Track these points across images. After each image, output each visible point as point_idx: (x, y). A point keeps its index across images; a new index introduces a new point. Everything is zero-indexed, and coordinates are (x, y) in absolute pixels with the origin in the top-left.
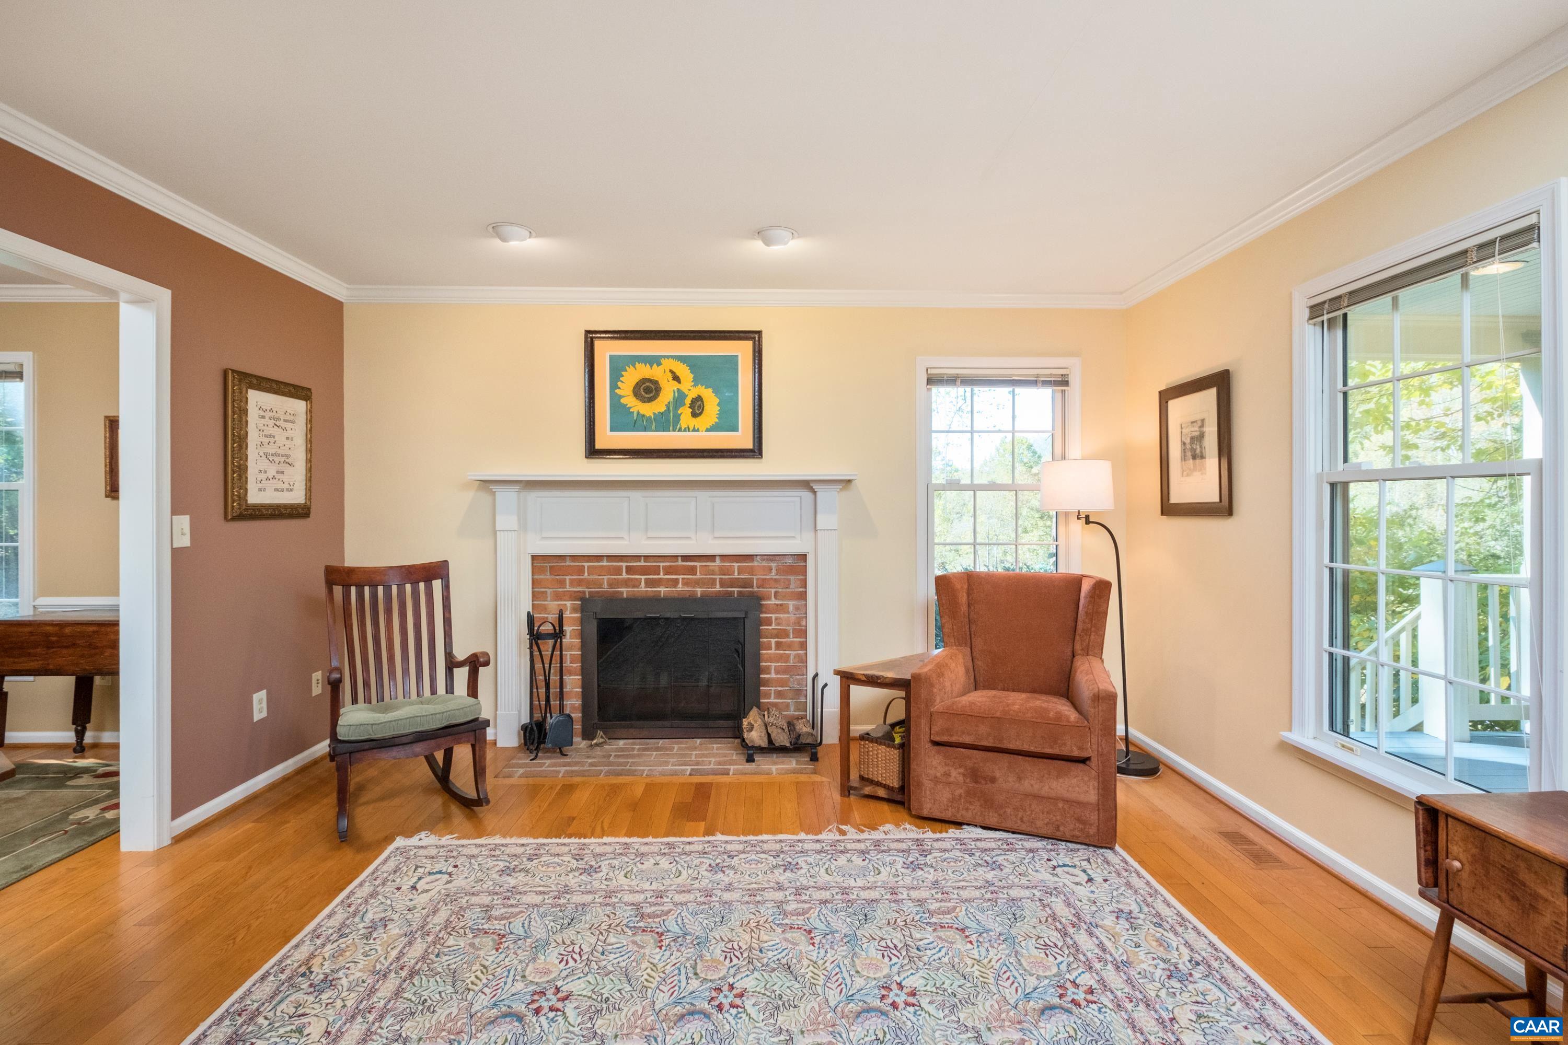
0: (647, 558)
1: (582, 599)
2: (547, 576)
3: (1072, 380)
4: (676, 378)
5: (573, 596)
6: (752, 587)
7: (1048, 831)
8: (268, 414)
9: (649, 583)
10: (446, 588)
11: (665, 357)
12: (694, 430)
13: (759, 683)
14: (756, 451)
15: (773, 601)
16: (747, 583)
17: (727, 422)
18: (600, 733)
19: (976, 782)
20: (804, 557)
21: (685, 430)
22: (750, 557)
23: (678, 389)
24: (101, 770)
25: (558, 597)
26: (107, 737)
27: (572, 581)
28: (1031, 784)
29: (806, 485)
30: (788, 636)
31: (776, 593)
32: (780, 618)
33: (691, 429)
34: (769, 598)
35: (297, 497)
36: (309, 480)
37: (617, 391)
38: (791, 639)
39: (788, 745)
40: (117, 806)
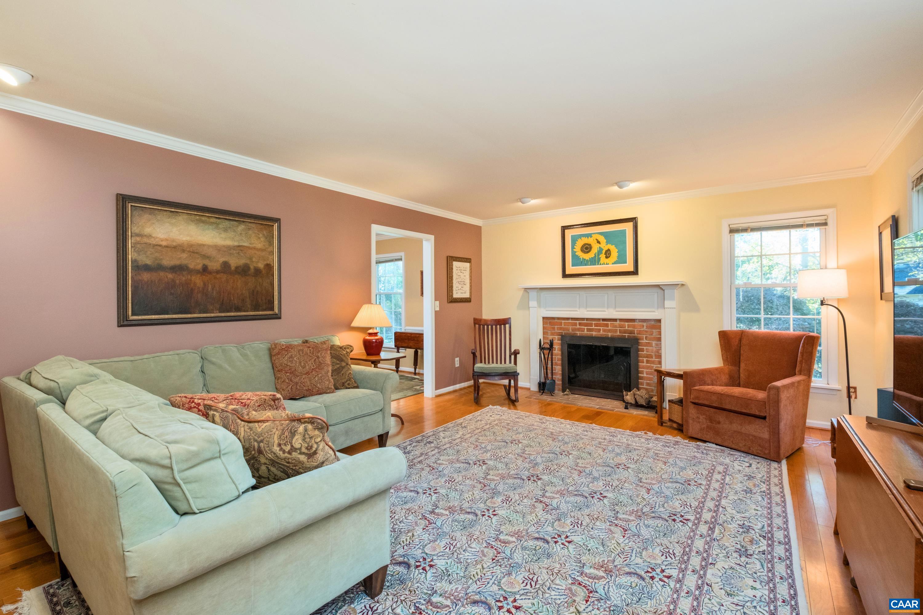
0: (587, 319)
1: (562, 336)
2: (548, 326)
3: (829, 222)
4: (599, 242)
5: (559, 334)
6: (634, 334)
7: (746, 450)
8: (459, 269)
9: (588, 330)
10: (510, 327)
11: (593, 233)
12: (607, 264)
13: (638, 378)
14: (635, 272)
15: (645, 341)
16: (632, 332)
17: (622, 259)
18: (568, 390)
19: (711, 423)
20: (659, 321)
21: (603, 264)
22: (633, 320)
23: (600, 247)
24: (420, 379)
25: (552, 334)
26: (421, 371)
27: (557, 328)
28: (735, 427)
29: (658, 286)
30: (652, 357)
31: (646, 337)
32: (648, 349)
33: (605, 264)
34: (643, 339)
35: (467, 295)
36: (471, 289)
37: (574, 250)
38: (654, 359)
39: (645, 404)
40: (423, 387)
